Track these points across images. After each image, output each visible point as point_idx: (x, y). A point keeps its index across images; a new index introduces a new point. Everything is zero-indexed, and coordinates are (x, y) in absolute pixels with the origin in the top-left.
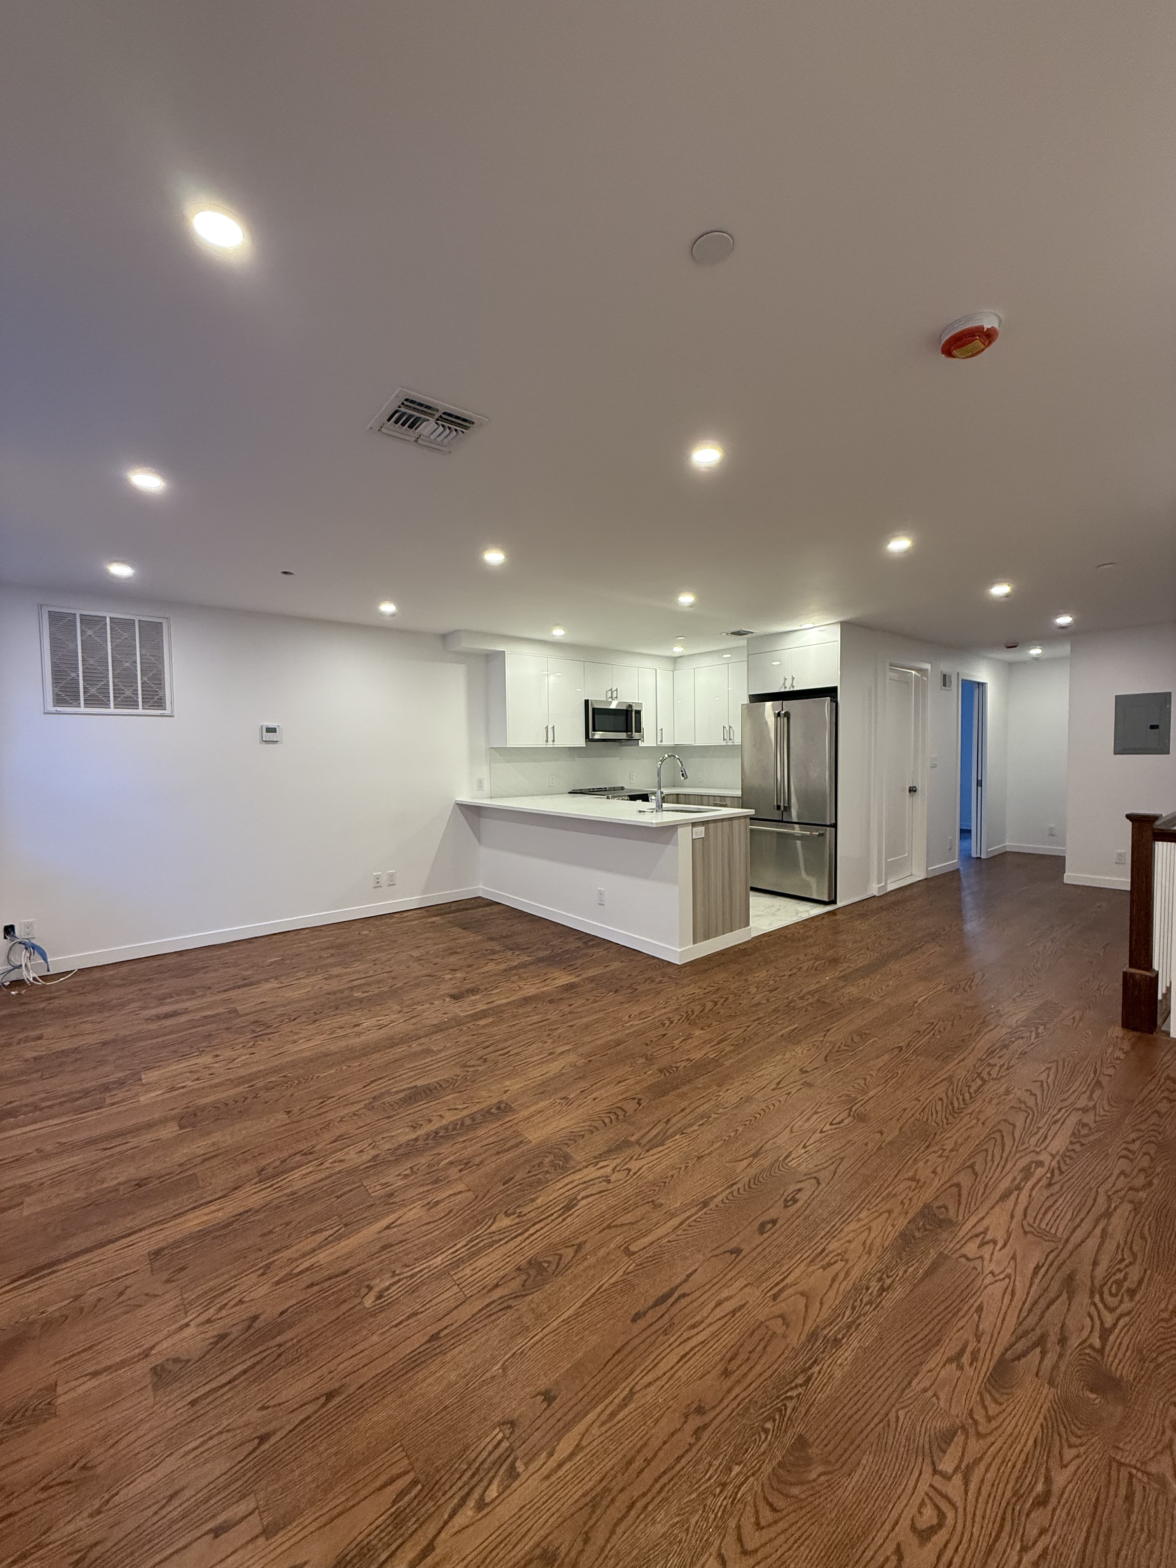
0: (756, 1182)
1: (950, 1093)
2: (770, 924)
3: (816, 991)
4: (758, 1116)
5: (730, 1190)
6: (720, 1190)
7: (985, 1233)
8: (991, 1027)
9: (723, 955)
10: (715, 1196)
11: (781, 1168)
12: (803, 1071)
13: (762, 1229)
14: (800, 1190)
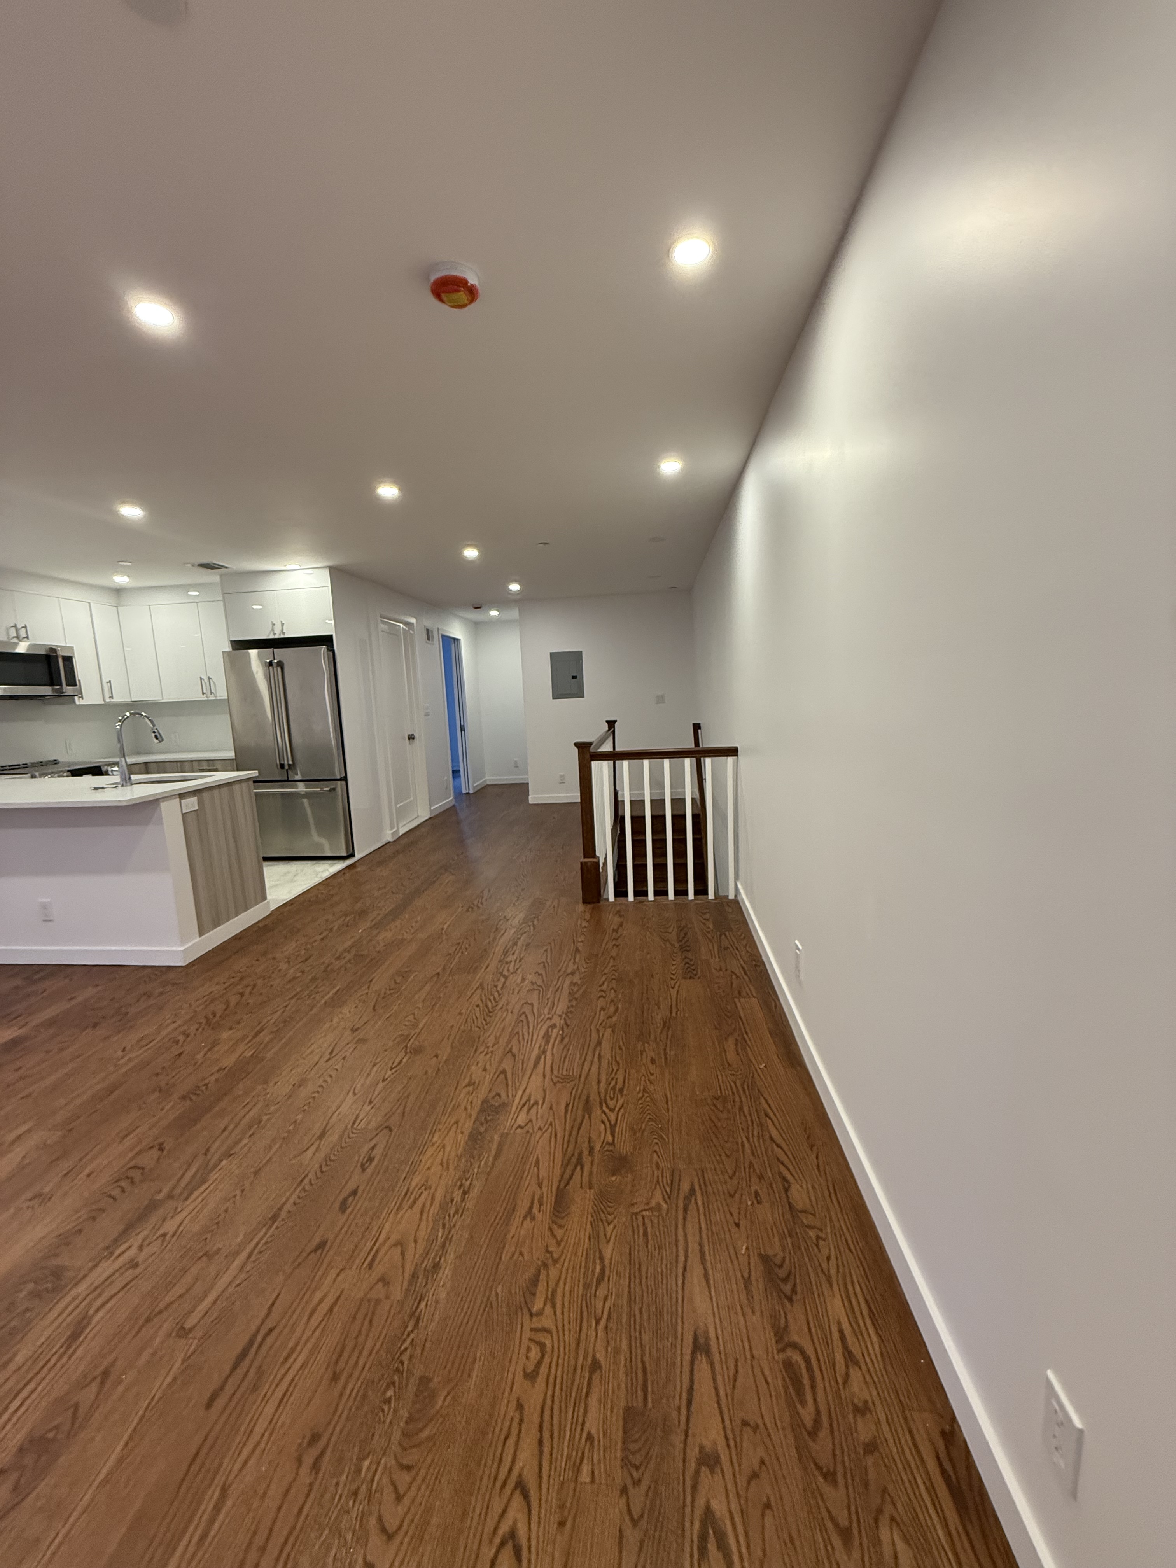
0: (329, 1163)
1: (484, 998)
2: (289, 892)
3: (352, 947)
4: (316, 1095)
5: (301, 1188)
6: (288, 1194)
7: (529, 1100)
8: (503, 932)
9: (240, 938)
10: (284, 1204)
11: (352, 1135)
12: (354, 1030)
13: (343, 1207)
14: (373, 1148)
